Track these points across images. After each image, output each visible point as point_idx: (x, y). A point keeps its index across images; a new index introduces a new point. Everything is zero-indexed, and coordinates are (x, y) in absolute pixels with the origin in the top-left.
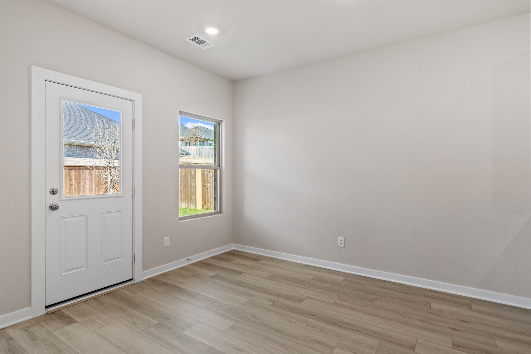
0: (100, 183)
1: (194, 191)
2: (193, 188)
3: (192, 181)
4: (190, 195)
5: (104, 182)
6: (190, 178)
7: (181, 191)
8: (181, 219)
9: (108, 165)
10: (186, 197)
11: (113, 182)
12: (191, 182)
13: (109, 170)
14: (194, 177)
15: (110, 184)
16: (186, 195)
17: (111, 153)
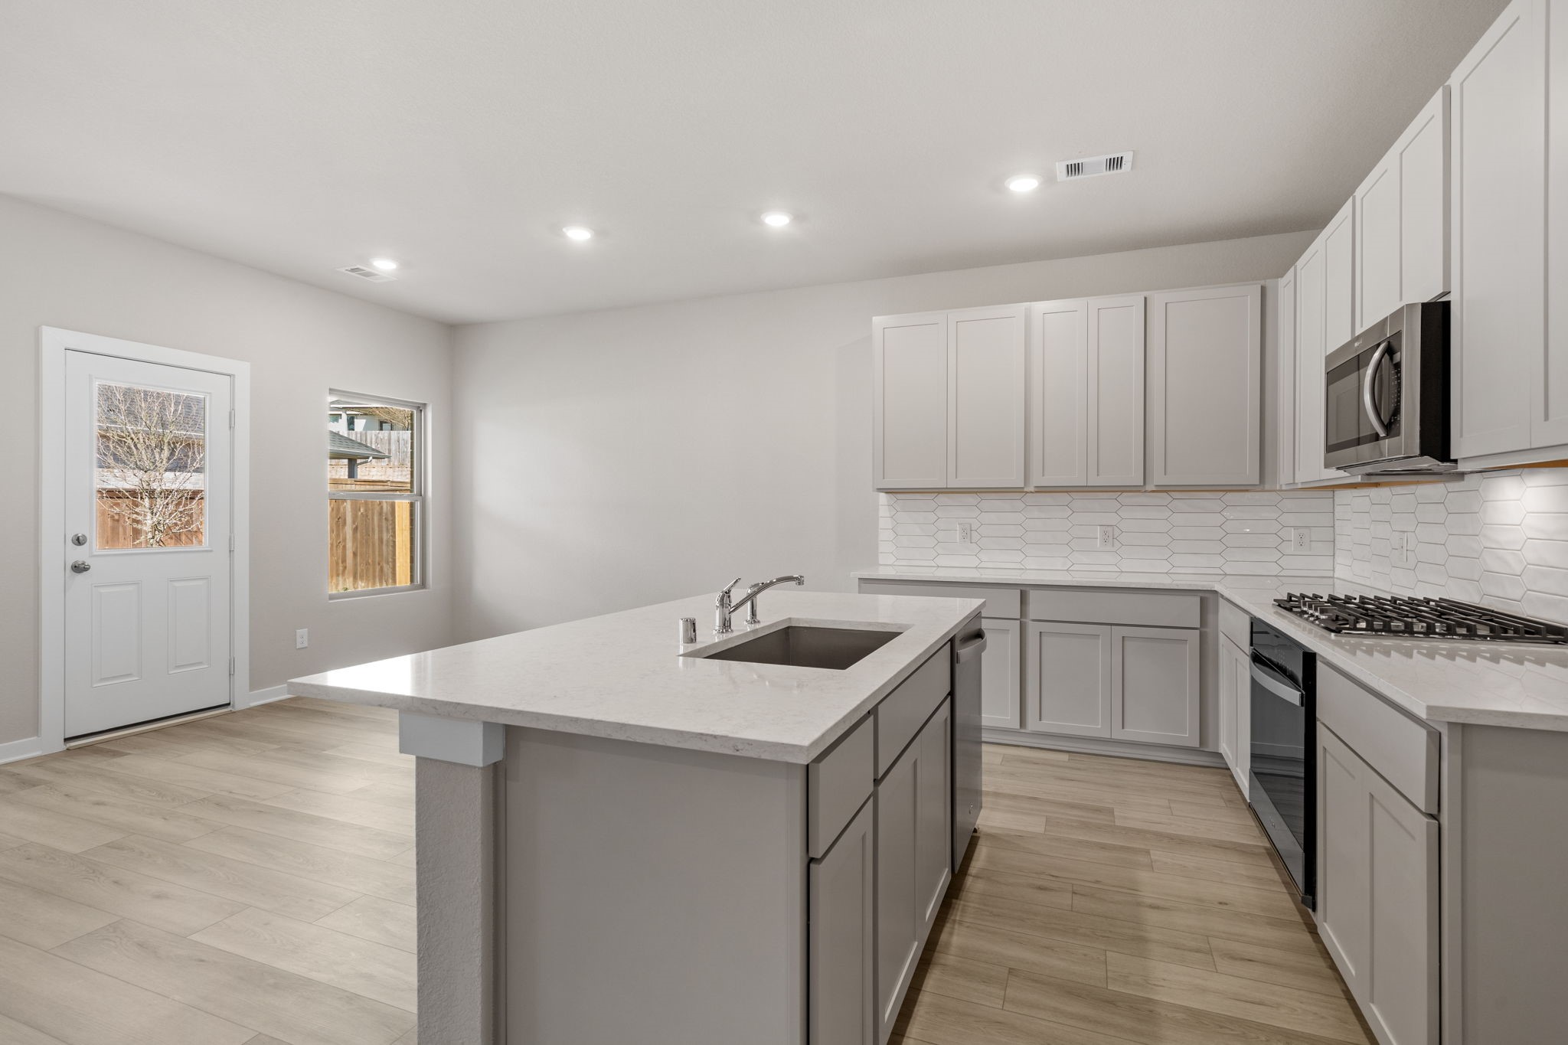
0: (118, 534)
1: (391, 553)
2: (387, 546)
3: (384, 529)
4: (379, 564)
5: (130, 532)
6: (380, 520)
7: (355, 554)
8: (332, 597)
9: (146, 487)
10: (367, 570)
11: (160, 531)
12: (381, 532)
13: (147, 500)
14: (390, 518)
15: (150, 535)
16: (367, 563)
17: (155, 457)
